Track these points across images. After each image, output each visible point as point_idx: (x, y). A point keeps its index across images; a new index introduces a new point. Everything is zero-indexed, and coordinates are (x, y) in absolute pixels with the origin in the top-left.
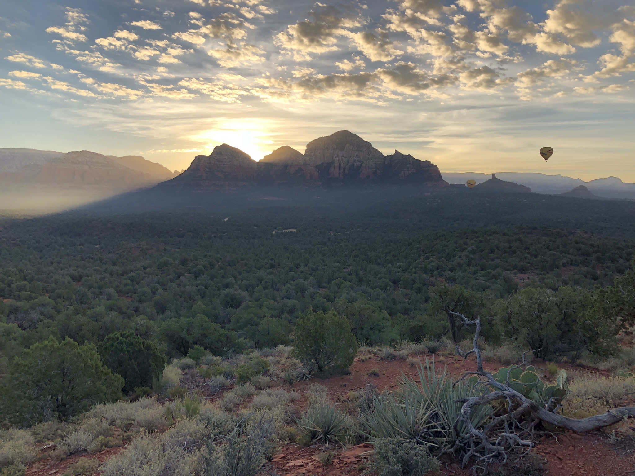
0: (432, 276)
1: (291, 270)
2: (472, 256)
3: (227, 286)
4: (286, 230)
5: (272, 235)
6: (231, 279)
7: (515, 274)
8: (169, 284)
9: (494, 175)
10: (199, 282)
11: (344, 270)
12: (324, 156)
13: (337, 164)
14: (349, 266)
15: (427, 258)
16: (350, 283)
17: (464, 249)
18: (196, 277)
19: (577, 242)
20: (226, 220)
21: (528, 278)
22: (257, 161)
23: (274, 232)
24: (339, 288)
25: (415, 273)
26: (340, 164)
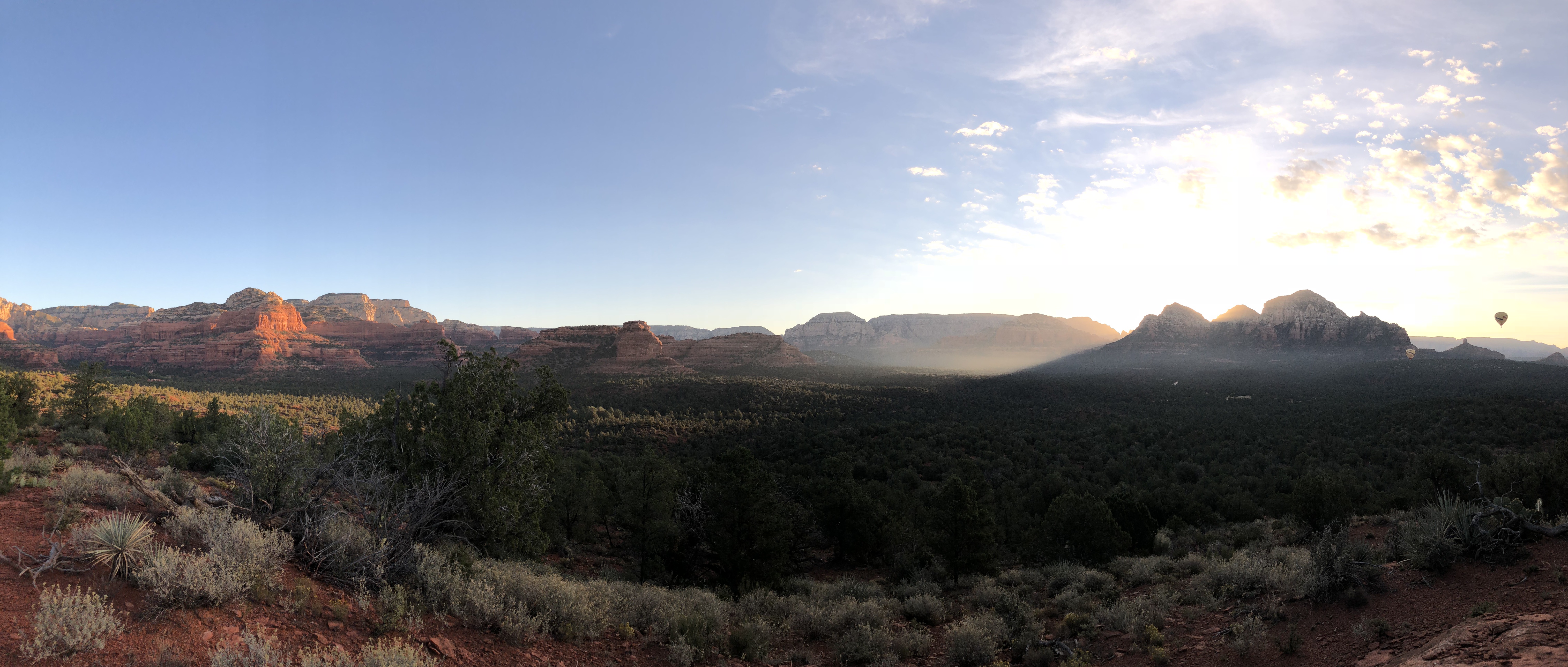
0: (1404, 450)
1: (1247, 443)
2: (1445, 428)
3: (1180, 458)
4: (1240, 397)
5: (1225, 401)
6: (1183, 451)
7: (1493, 448)
8: (1120, 453)
9: (1465, 340)
10: (1150, 452)
11: (1308, 444)
12: (1284, 316)
13: (1298, 325)
14: (1312, 438)
15: (1398, 430)
16: (1315, 458)
17: (1438, 420)
18: (1146, 447)
19: (1555, 414)
20: (1176, 384)
21: (1507, 453)
22: (1210, 320)
23: (1227, 399)
24: (1304, 464)
25: (1386, 446)
26: (1301, 325)
